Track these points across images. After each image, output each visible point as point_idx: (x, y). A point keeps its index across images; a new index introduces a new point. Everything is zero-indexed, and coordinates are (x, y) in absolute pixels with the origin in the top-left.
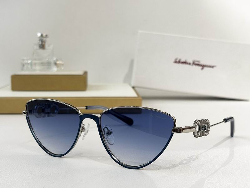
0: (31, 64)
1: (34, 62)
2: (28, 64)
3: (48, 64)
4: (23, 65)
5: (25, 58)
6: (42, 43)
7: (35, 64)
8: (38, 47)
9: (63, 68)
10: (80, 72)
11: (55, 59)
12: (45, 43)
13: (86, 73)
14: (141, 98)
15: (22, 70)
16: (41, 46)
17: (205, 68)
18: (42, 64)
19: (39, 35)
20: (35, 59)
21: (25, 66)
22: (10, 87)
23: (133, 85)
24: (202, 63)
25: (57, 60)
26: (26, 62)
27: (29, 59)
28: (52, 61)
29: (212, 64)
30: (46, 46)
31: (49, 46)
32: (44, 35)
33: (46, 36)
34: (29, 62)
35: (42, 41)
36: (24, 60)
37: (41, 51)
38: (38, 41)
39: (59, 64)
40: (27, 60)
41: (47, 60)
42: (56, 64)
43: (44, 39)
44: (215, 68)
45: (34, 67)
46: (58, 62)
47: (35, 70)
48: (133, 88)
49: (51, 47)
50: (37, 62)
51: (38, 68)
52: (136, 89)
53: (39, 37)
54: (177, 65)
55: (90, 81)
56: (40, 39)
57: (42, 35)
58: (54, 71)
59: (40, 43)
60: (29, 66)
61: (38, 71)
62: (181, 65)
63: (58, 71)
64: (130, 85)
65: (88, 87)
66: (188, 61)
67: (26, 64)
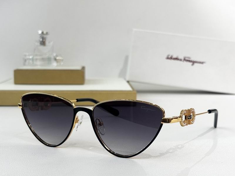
0: (33, 59)
1: (35, 58)
2: (30, 59)
3: (49, 60)
4: (25, 61)
5: (27, 54)
6: (43, 40)
7: (36, 59)
8: (39, 44)
9: (62, 64)
10: (79, 68)
11: (55, 55)
12: (45, 40)
13: (83, 68)
14: (135, 92)
15: (24, 65)
16: (42, 43)
17: (196, 64)
18: (43, 59)
19: (40, 32)
20: (36, 55)
21: (27, 61)
22: (12, 80)
23: (128, 79)
24: (193, 59)
25: (57, 56)
26: (28, 57)
27: (31, 55)
28: (52, 57)
29: (201, 60)
30: (47, 42)
31: (49, 43)
32: (45, 32)
33: (47, 33)
34: (31, 57)
35: (43, 38)
36: (25, 56)
37: (42, 47)
38: (40, 39)
39: (58, 59)
40: (29, 55)
41: (48, 55)
42: (55, 59)
43: (45, 36)
44: (204, 64)
45: (35, 63)
46: (58, 58)
47: (36, 65)
48: (128, 82)
49: (52, 43)
50: (38, 57)
51: (38, 63)
52: (131, 83)
53: (40, 34)
54: (169, 61)
56: (41, 36)
57: (43, 33)
58: (54, 66)
59: (41, 40)
60: (31, 62)
61: (39, 66)
62: (172, 61)
63: (57, 66)
64: (125, 79)
65: (86, 81)
66: (180, 57)
67: (28, 59)
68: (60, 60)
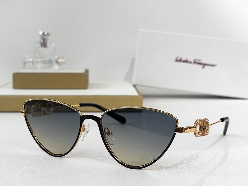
0: (33, 62)
1: (35, 60)
2: (30, 62)
4: (25, 63)
5: (27, 56)
6: (44, 41)
7: (37, 62)
8: (39, 46)
9: (64, 66)
10: (82, 71)
11: (56, 57)
12: (46, 41)
13: (87, 71)
14: (141, 97)
15: (24, 68)
16: (43, 44)
17: (206, 67)
18: (44, 62)
19: (41, 33)
20: (37, 58)
21: (27, 64)
22: (11, 84)
23: (134, 83)
24: (203, 61)
25: (59, 58)
26: (27, 60)
27: (31, 57)
28: (54, 60)
29: (213, 63)
30: (48, 44)
31: (51, 44)
32: (46, 33)
33: (48, 34)
34: (31, 60)
35: (44, 39)
36: (25, 58)
37: (43, 49)
38: (40, 40)
40: (29, 58)
41: (49, 58)
42: (57, 62)
43: (46, 37)
44: (216, 67)
45: (35, 65)
46: (59, 61)
47: (37, 68)
48: (134, 86)
49: (53, 45)
50: (39, 60)
51: (39, 66)
52: (138, 87)
53: (41, 35)
54: (178, 63)
55: (92, 79)
56: (41, 37)
57: (43, 34)
58: (56, 69)
59: (42, 41)
60: (31, 64)
61: (40, 69)
62: (182, 63)
63: (59, 69)
64: (131, 83)
65: (90, 86)
66: (189, 60)
67: (28, 62)
68: (62, 62)
